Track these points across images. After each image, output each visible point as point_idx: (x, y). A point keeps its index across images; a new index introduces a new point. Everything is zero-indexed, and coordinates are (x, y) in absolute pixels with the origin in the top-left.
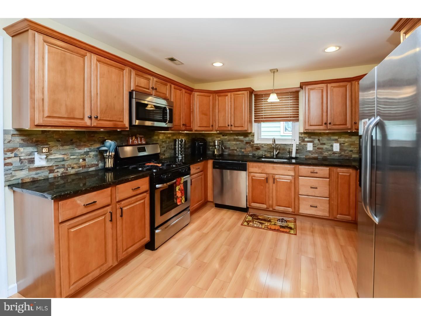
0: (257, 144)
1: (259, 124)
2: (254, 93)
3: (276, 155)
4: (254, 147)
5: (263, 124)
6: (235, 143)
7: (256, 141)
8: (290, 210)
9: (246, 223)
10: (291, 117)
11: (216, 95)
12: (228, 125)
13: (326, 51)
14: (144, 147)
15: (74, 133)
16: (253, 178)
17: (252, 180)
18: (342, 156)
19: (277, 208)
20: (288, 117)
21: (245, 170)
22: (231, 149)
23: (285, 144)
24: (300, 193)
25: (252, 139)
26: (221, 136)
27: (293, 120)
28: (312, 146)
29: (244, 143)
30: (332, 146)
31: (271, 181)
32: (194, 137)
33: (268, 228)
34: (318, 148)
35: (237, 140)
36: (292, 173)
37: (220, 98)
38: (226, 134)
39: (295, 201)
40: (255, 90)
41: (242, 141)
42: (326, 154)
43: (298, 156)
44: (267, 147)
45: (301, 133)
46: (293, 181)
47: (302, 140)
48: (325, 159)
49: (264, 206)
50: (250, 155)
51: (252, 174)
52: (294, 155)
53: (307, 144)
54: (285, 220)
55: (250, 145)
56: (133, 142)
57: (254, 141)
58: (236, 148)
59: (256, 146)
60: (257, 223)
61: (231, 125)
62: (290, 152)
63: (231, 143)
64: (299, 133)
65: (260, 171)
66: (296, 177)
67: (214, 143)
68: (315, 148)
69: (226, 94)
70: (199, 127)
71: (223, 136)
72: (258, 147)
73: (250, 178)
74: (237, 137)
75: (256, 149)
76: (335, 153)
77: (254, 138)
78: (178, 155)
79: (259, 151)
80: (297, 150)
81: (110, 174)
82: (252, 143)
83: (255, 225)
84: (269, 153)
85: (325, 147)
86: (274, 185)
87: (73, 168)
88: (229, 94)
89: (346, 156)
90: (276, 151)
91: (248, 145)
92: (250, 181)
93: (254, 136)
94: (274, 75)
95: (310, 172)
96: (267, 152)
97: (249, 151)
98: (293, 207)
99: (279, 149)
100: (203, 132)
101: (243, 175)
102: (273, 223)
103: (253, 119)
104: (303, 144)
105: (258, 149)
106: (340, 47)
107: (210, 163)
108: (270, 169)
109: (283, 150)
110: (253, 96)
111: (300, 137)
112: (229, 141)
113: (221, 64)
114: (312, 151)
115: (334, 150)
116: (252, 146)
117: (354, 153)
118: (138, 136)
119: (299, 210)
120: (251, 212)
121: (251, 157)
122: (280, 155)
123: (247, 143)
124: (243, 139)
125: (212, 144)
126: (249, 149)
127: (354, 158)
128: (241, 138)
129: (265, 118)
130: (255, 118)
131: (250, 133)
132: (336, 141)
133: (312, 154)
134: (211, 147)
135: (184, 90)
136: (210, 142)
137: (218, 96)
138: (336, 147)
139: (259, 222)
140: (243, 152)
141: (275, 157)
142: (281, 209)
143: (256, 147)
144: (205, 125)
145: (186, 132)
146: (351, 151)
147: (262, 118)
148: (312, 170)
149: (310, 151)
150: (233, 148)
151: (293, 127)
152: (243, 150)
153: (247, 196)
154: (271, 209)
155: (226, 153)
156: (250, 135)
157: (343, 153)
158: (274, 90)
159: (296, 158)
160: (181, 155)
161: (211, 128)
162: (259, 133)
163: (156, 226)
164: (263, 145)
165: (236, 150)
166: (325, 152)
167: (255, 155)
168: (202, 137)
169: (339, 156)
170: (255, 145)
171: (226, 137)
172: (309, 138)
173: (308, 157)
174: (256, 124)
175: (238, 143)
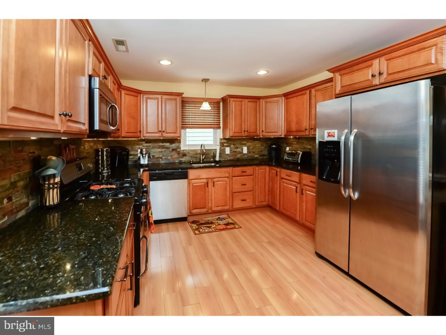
0: (184, 150)
1: (185, 131)
3: (203, 160)
4: (181, 154)
5: (188, 130)
6: (160, 150)
7: (183, 148)
8: (226, 208)
9: (197, 232)
10: (214, 125)
12: (160, 131)
13: (258, 73)
16: (194, 184)
17: (193, 186)
18: (249, 157)
19: (215, 209)
20: (212, 125)
22: (156, 157)
23: (209, 150)
24: (233, 191)
25: (179, 145)
26: (144, 143)
28: (229, 150)
29: (171, 150)
30: (242, 149)
31: (211, 185)
33: (218, 229)
34: (234, 152)
35: (163, 147)
38: (149, 141)
39: (229, 199)
41: (168, 148)
42: (239, 156)
43: (221, 159)
44: (193, 153)
45: (221, 139)
46: (228, 182)
47: (222, 144)
48: (238, 160)
49: (204, 210)
50: (176, 161)
51: (193, 181)
52: (217, 159)
53: (225, 149)
54: (222, 219)
55: (177, 152)
56: (67, 156)
57: (181, 147)
58: (161, 156)
59: (183, 152)
60: (205, 228)
61: (163, 132)
62: (214, 156)
63: (155, 151)
64: (220, 139)
66: (230, 178)
68: (231, 151)
69: (157, 96)
70: (127, 133)
71: (146, 143)
72: (184, 153)
73: (191, 185)
74: (162, 144)
75: (183, 155)
76: (244, 154)
77: (181, 144)
79: (185, 157)
80: (219, 154)
82: (178, 150)
83: (207, 231)
84: (195, 158)
85: (238, 150)
86: (214, 188)
88: (160, 97)
89: (251, 156)
90: (203, 156)
91: (174, 152)
92: (191, 188)
93: (180, 142)
94: (205, 85)
95: (241, 172)
96: (193, 158)
97: (175, 158)
98: (228, 204)
99: (205, 155)
102: (217, 224)
104: (222, 148)
105: (184, 155)
106: (268, 72)
109: (208, 154)
111: (220, 143)
112: (153, 148)
113: (169, 63)
114: (229, 154)
115: (244, 153)
116: (179, 153)
117: (256, 154)
118: (71, 146)
121: (178, 164)
122: (206, 160)
123: (173, 150)
124: (169, 146)
126: (175, 155)
127: (256, 157)
128: (167, 145)
129: (191, 124)
130: (182, 125)
131: (177, 140)
132: (245, 145)
133: (229, 157)
138: (245, 150)
139: (206, 227)
140: (169, 160)
141: (201, 162)
142: (219, 208)
143: (183, 154)
144: (132, 131)
146: (254, 152)
147: (189, 124)
148: (242, 170)
149: (227, 155)
150: (157, 156)
151: (215, 134)
152: (169, 158)
154: (210, 211)
156: (176, 142)
157: (249, 155)
158: (207, 98)
159: (220, 161)
161: (138, 134)
162: (185, 140)
164: (189, 151)
165: (161, 158)
166: (238, 154)
167: (182, 162)
169: (248, 157)
170: (181, 152)
171: (150, 144)
172: (227, 143)
173: (226, 159)
174: (183, 131)
175: (163, 150)
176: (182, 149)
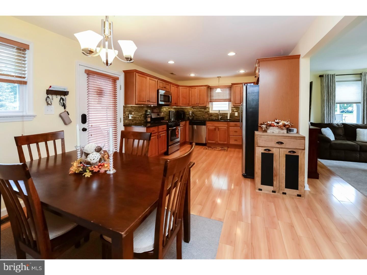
0: (211, 113)
1: (212, 103)
2: (210, 87)
3: (220, 118)
5: (214, 103)
6: (199, 113)
8: (226, 142)
10: (227, 100)
11: (190, 88)
12: (197, 104)
13: (240, 72)
14: (159, 114)
15: (138, 107)
16: (209, 129)
17: (208, 129)
19: (220, 142)
20: (226, 100)
21: (205, 125)
22: (198, 115)
23: (225, 113)
24: (230, 135)
27: (229, 101)
28: (238, 114)
29: (204, 113)
31: (217, 130)
32: (177, 110)
33: (215, 150)
36: (227, 126)
37: (192, 90)
39: (228, 139)
40: (210, 86)
41: (203, 112)
43: (231, 118)
44: (216, 114)
45: (232, 107)
46: (227, 129)
49: (214, 142)
51: (208, 127)
52: (229, 118)
53: (235, 113)
56: (155, 111)
58: (200, 115)
60: (210, 149)
61: (198, 104)
62: (227, 117)
63: (197, 113)
65: (212, 125)
66: (228, 127)
67: (189, 112)
69: (196, 87)
70: (182, 104)
71: (193, 109)
73: (207, 129)
74: (201, 110)
78: (172, 118)
79: (212, 117)
80: (230, 116)
81: (149, 124)
84: (217, 117)
86: (219, 131)
87: (138, 121)
88: (197, 88)
90: (220, 116)
91: (206, 114)
92: (207, 130)
93: (209, 109)
94: (219, 80)
98: (227, 141)
99: (222, 116)
100: (184, 107)
101: (204, 127)
103: (209, 101)
104: (233, 112)
106: (245, 71)
107: (188, 122)
108: (216, 124)
109: (224, 116)
110: (209, 89)
111: (232, 109)
116: (208, 114)
118: (157, 109)
119: (229, 143)
120: (208, 145)
121: (208, 119)
122: (222, 118)
123: (206, 113)
125: (188, 113)
126: (207, 116)
128: (203, 110)
129: (215, 100)
130: (210, 100)
131: (208, 107)
133: (237, 118)
134: (187, 115)
135: (175, 86)
136: (186, 112)
137: (191, 89)
140: (204, 117)
142: (222, 142)
143: (210, 115)
144: (185, 104)
145: (175, 107)
147: (214, 100)
148: (235, 124)
149: (236, 116)
151: (229, 105)
152: (204, 116)
153: (206, 138)
154: (217, 143)
155: (195, 118)
156: (207, 109)
158: (219, 86)
159: (229, 120)
160: (173, 118)
161: (188, 105)
162: (212, 108)
163: (169, 145)
164: (214, 114)
165: (200, 116)
167: (210, 118)
168: (182, 110)
171: (195, 110)
172: (236, 110)
173: (235, 119)
174: (210, 103)
175: (201, 112)
176: (210, 112)
